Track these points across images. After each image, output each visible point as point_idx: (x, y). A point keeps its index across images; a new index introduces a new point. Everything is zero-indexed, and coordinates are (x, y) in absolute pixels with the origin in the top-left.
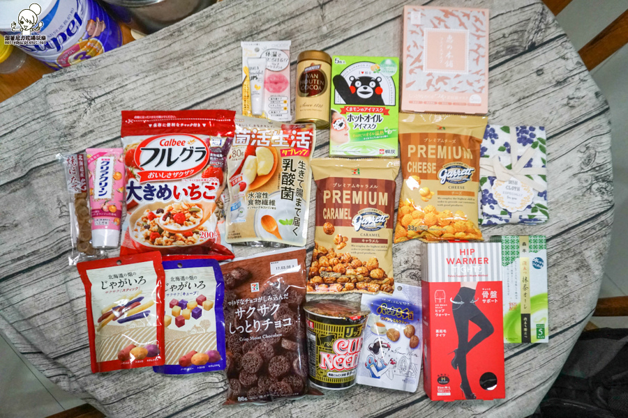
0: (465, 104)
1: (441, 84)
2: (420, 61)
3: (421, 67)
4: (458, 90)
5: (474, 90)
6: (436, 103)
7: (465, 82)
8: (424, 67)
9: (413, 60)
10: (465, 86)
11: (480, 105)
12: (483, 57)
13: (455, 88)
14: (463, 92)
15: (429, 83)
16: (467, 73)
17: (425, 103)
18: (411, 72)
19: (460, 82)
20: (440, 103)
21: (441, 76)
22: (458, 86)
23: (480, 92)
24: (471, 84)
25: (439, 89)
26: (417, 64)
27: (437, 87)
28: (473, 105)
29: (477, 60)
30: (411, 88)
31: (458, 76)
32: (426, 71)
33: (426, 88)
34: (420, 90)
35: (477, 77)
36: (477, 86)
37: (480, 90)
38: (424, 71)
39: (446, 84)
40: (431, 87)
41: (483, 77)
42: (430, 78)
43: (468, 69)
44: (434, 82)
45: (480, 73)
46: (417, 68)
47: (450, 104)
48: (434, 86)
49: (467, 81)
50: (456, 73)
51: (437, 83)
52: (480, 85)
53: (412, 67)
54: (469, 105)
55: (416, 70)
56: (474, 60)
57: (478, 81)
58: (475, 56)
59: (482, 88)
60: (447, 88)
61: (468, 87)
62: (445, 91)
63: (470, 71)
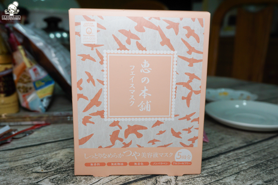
0: (169, 163)
1: (132, 136)
2: (99, 104)
3: (101, 114)
4: (157, 144)
5: (182, 144)
6: (125, 164)
7: (169, 133)
8: (105, 113)
9: (87, 102)
10: (168, 138)
11: (190, 163)
12: (197, 92)
13: (153, 142)
14: (165, 146)
15: (114, 137)
16: (173, 119)
17: (109, 164)
18: (86, 121)
19: (161, 132)
20: (132, 164)
21: (132, 125)
22: (157, 138)
23: (191, 146)
24: (177, 135)
25: (131, 143)
26: (94, 109)
27: (127, 141)
28: (181, 164)
29: (188, 99)
30: (87, 145)
31: (158, 123)
32: (108, 119)
33: (111, 144)
34: (100, 147)
35: (187, 124)
36: (185, 137)
37: (191, 142)
38: (105, 120)
39: (140, 136)
40: (117, 142)
41: (195, 124)
42: (116, 128)
43: (173, 113)
44: (121, 135)
45: (192, 118)
46: (94, 114)
47: (146, 164)
48: (121, 140)
49: (172, 130)
50: (156, 120)
51: (126, 136)
52: (191, 136)
53: (87, 114)
54: (175, 163)
55: (94, 119)
56: (183, 98)
57: (189, 130)
58: (185, 92)
59: (193, 140)
60: (142, 141)
61: (175, 139)
62: (139, 146)
63: (176, 116)
